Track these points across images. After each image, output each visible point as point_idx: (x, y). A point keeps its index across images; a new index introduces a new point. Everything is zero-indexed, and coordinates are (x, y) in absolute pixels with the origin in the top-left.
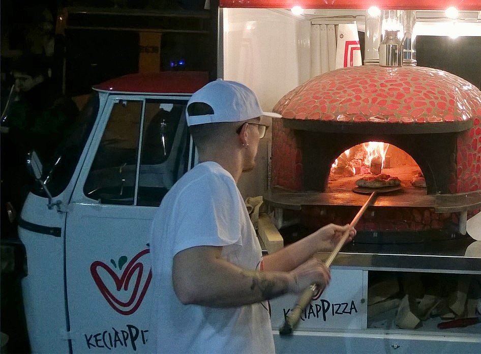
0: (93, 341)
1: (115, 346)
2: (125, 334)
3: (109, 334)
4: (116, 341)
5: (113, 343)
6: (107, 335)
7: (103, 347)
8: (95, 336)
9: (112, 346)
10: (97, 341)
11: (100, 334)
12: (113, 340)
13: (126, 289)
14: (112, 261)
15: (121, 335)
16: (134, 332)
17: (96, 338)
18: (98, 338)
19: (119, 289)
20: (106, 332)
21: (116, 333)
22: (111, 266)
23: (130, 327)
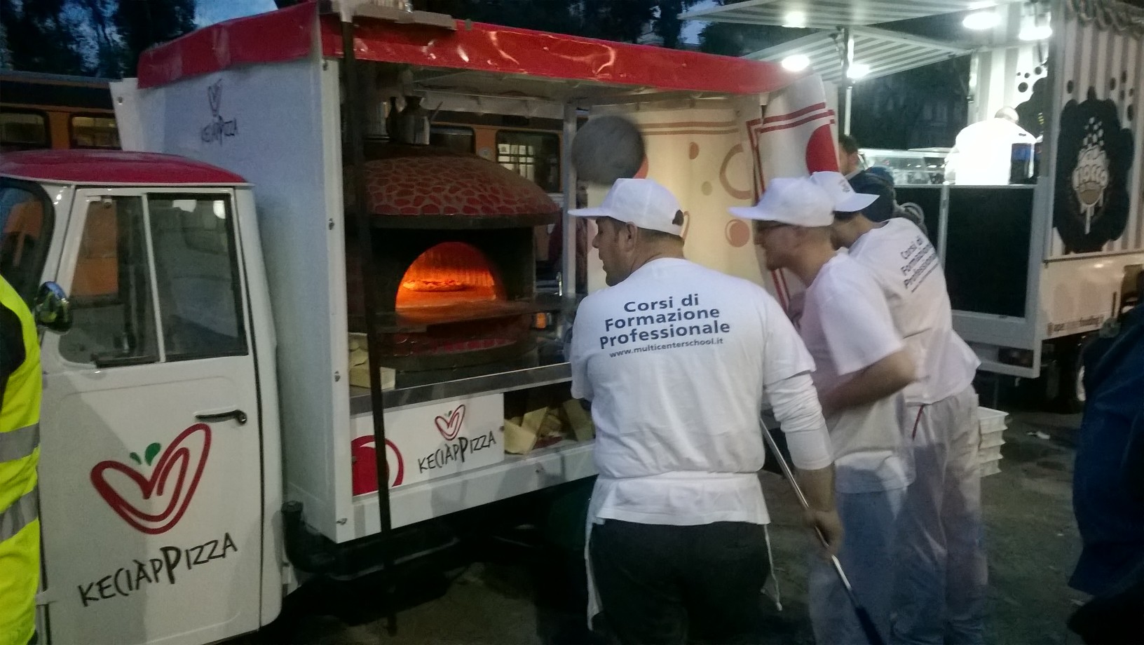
0: (94, 593)
1: (138, 587)
2: (157, 564)
3: (128, 572)
4: (139, 579)
5: (134, 584)
6: (123, 575)
7: (113, 595)
8: (99, 584)
9: (130, 588)
10: (101, 590)
11: (108, 577)
12: (134, 577)
13: (160, 492)
14: (134, 456)
15: (149, 570)
16: (172, 555)
17: (100, 586)
18: (105, 584)
19: (147, 495)
20: (121, 570)
21: (141, 567)
22: (131, 464)
23: (165, 550)
